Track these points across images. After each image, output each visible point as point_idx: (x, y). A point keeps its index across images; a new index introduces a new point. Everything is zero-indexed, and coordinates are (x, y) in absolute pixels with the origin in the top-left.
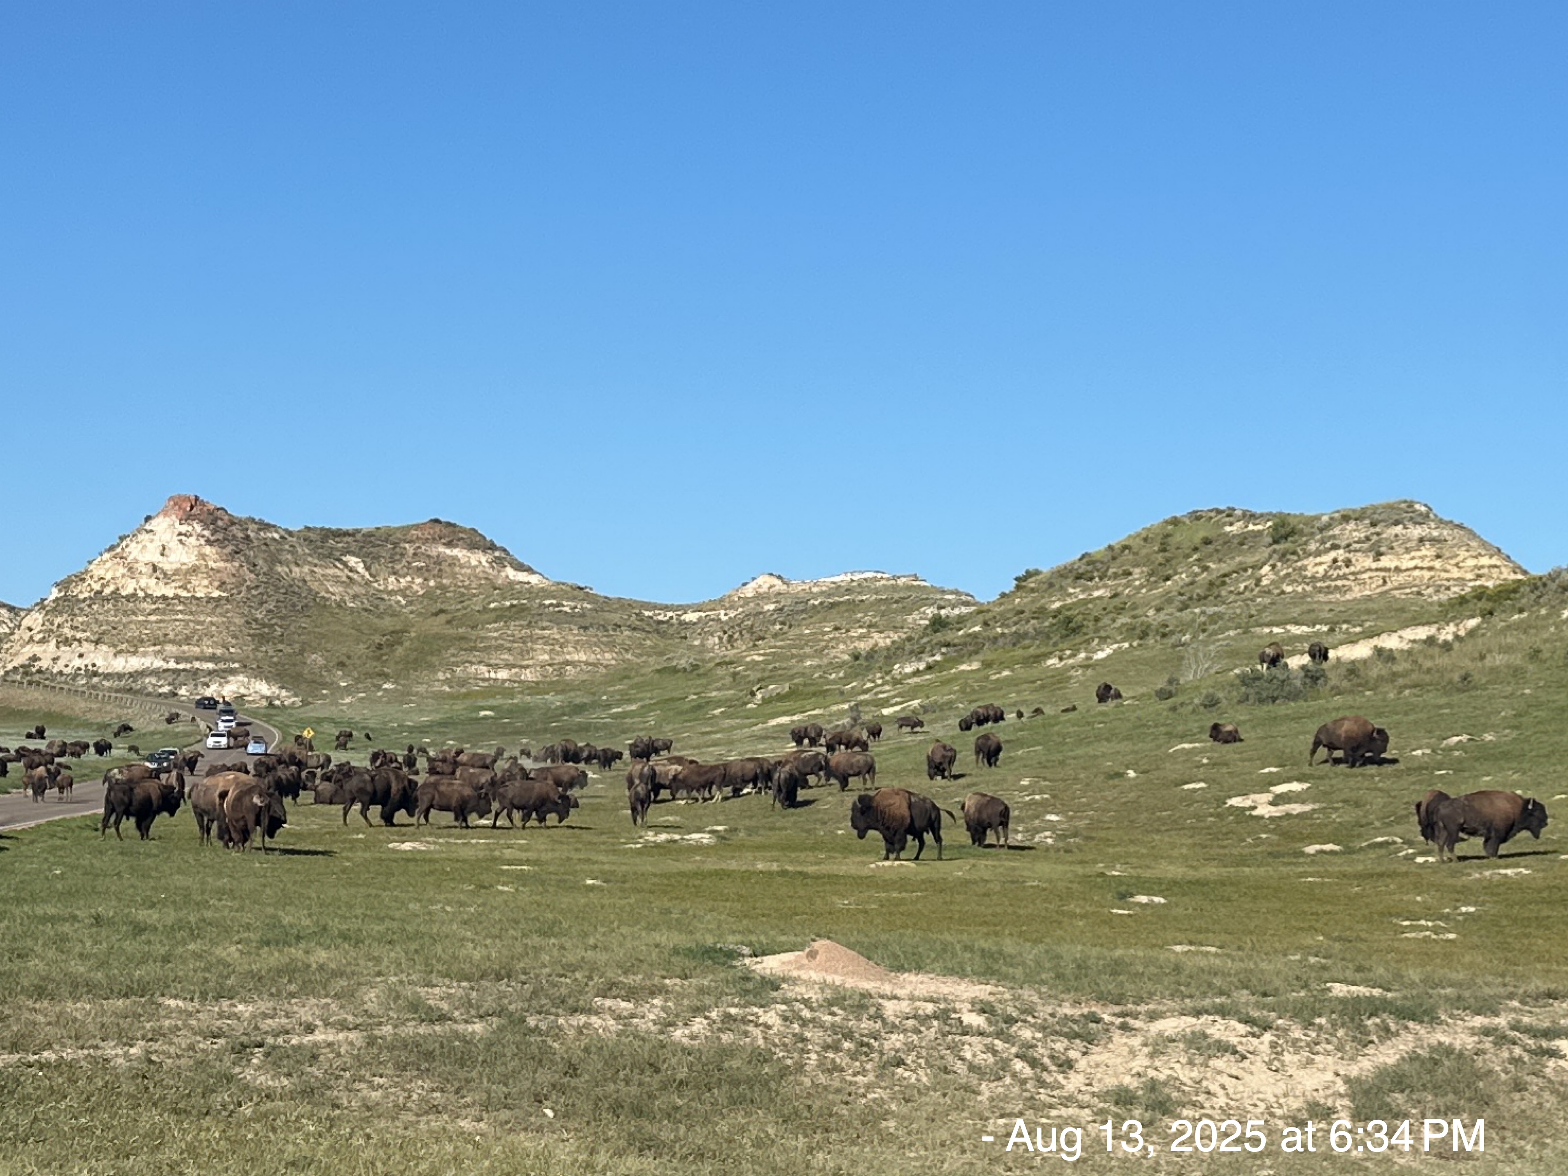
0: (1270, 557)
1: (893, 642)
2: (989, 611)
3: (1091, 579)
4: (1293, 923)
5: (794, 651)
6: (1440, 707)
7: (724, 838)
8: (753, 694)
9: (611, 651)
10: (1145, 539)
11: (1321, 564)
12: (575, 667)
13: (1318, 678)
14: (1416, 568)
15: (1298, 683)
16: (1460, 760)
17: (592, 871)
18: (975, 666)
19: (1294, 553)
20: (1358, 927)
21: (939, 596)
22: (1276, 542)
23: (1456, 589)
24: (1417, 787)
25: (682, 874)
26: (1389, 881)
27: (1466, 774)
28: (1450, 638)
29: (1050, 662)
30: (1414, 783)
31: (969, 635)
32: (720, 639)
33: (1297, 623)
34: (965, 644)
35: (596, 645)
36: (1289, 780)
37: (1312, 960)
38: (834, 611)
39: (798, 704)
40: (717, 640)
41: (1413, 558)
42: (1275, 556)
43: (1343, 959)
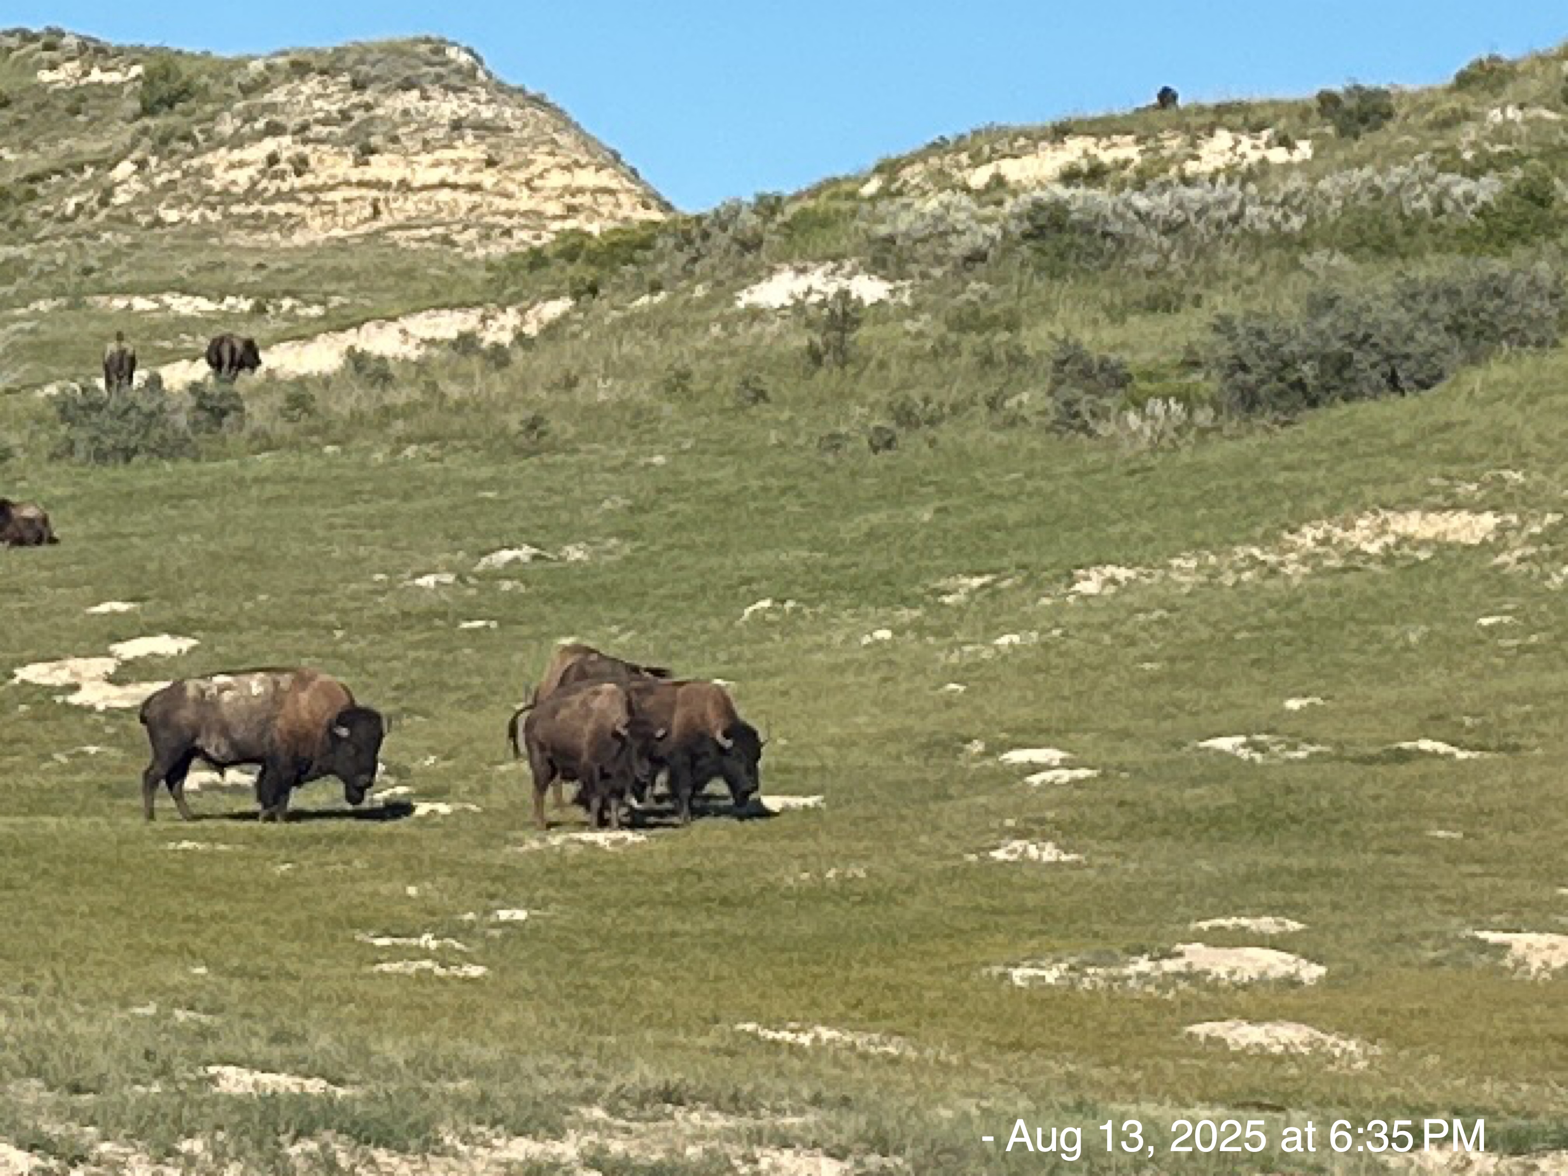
0: (135, 144)
4: (146, 937)
6: (481, 485)
11: (242, 164)
13: (224, 413)
14: (443, 184)
15: (182, 421)
16: (513, 599)
19: (187, 137)
20: (283, 947)
22: (148, 110)
23: (525, 235)
24: (422, 654)
26: (352, 851)
27: (525, 630)
28: (506, 338)
30: (415, 646)
33: (185, 290)
36: (150, 631)
37: (181, 1015)
41: (437, 164)
42: (146, 142)
43: (247, 1015)
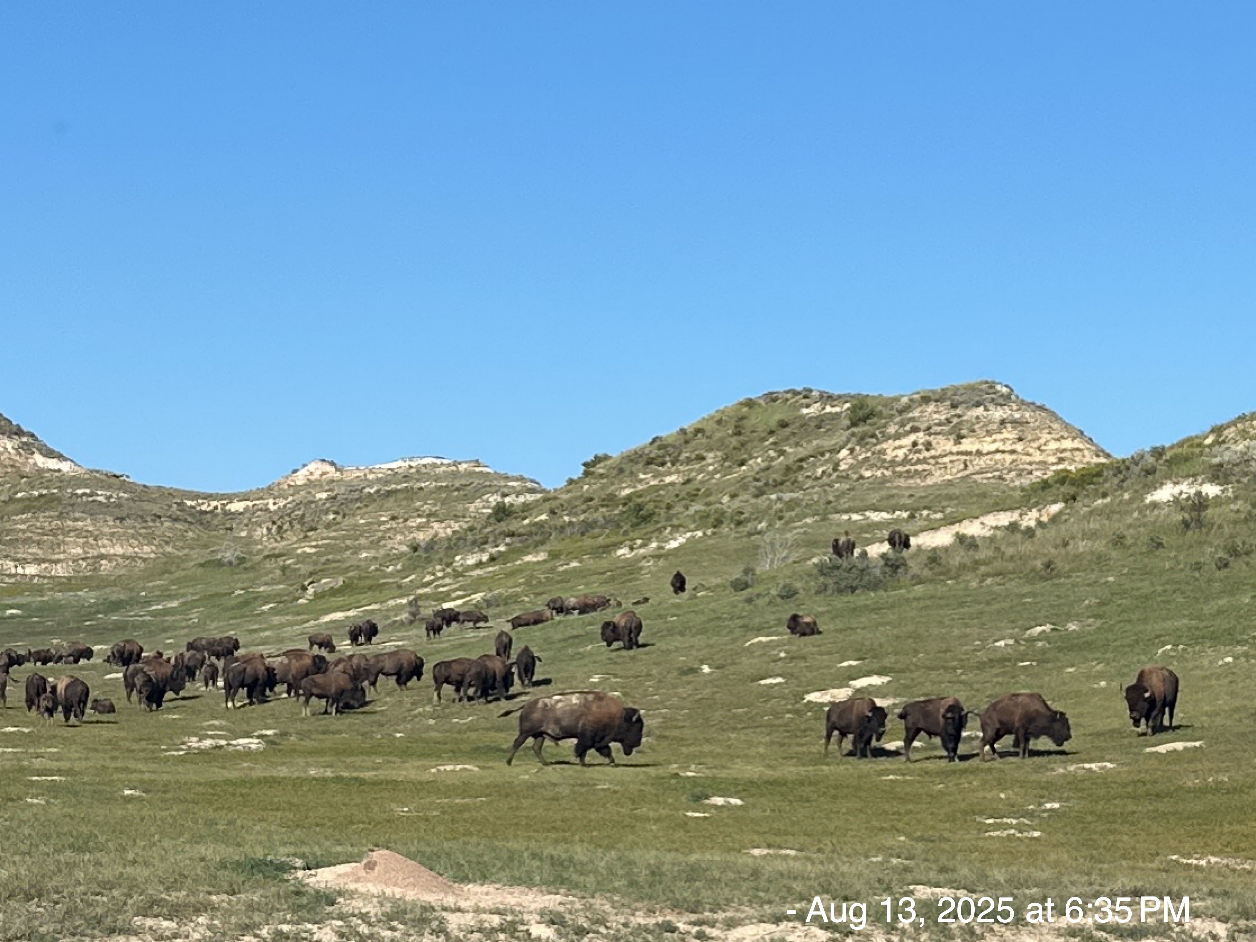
0: (848, 441)
1: (454, 532)
2: (555, 498)
3: (663, 464)
4: (875, 823)
5: (348, 542)
6: (1024, 596)
7: (273, 743)
8: (304, 589)
9: (150, 544)
10: (719, 422)
11: (900, 447)
12: (110, 561)
13: (898, 567)
14: (997, 451)
15: (877, 572)
16: (1043, 651)
17: (129, 781)
18: (542, 556)
19: (873, 436)
20: (941, 826)
21: (502, 483)
22: (854, 424)
23: (1039, 473)
24: (1000, 679)
25: (227, 782)
26: (972, 777)
27: (1050, 665)
28: (1033, 524)
29: (620, 552)
30: (997, 675)
31: (536, 524)
32: (269, 530)
33: (876, 510)
34: (530, 534)
35: (133, 537)
36: (868, 674)
37: (894, 861)
38: (392, 499)
39: (352, 599)
40: (265, 531)
41: (994, 441)
42: (854, 439)
43: (926, 860)
